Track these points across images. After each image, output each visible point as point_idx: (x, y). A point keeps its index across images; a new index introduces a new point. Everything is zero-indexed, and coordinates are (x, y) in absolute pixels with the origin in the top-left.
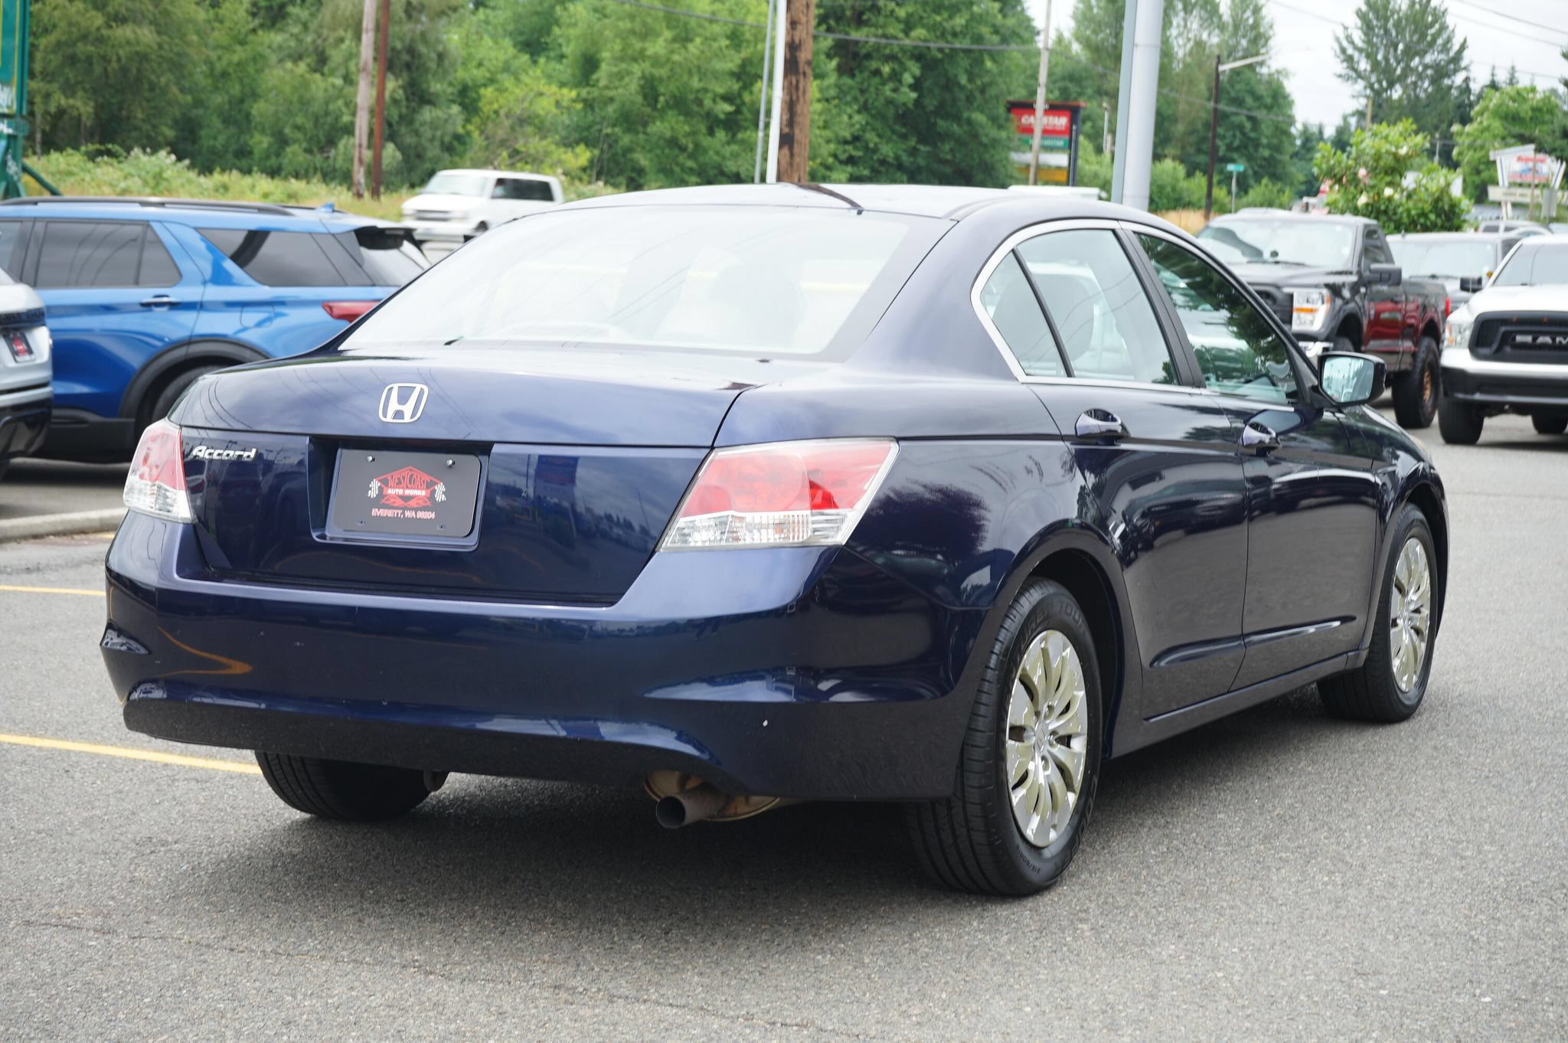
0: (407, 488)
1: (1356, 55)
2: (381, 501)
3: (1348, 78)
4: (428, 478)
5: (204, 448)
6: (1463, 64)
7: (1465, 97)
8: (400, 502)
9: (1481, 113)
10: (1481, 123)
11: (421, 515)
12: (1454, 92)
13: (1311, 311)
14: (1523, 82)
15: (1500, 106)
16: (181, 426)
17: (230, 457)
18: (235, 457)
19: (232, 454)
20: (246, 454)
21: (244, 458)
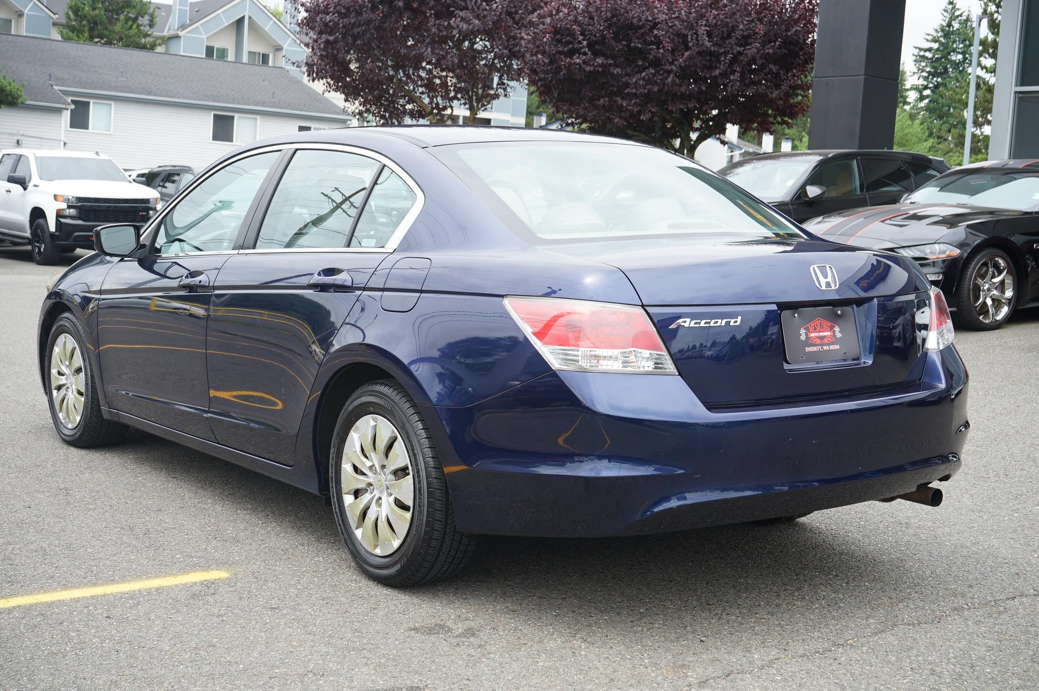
0: (820, 331)
2: (809, 342)
5: (688, 320)
8: (818, 341)
11: (832, 347)
16: (643, 306)
17: (718, 324)
18: (723, 324)
19: (719, 321)
20: (733, 321)
21: (732, 324)
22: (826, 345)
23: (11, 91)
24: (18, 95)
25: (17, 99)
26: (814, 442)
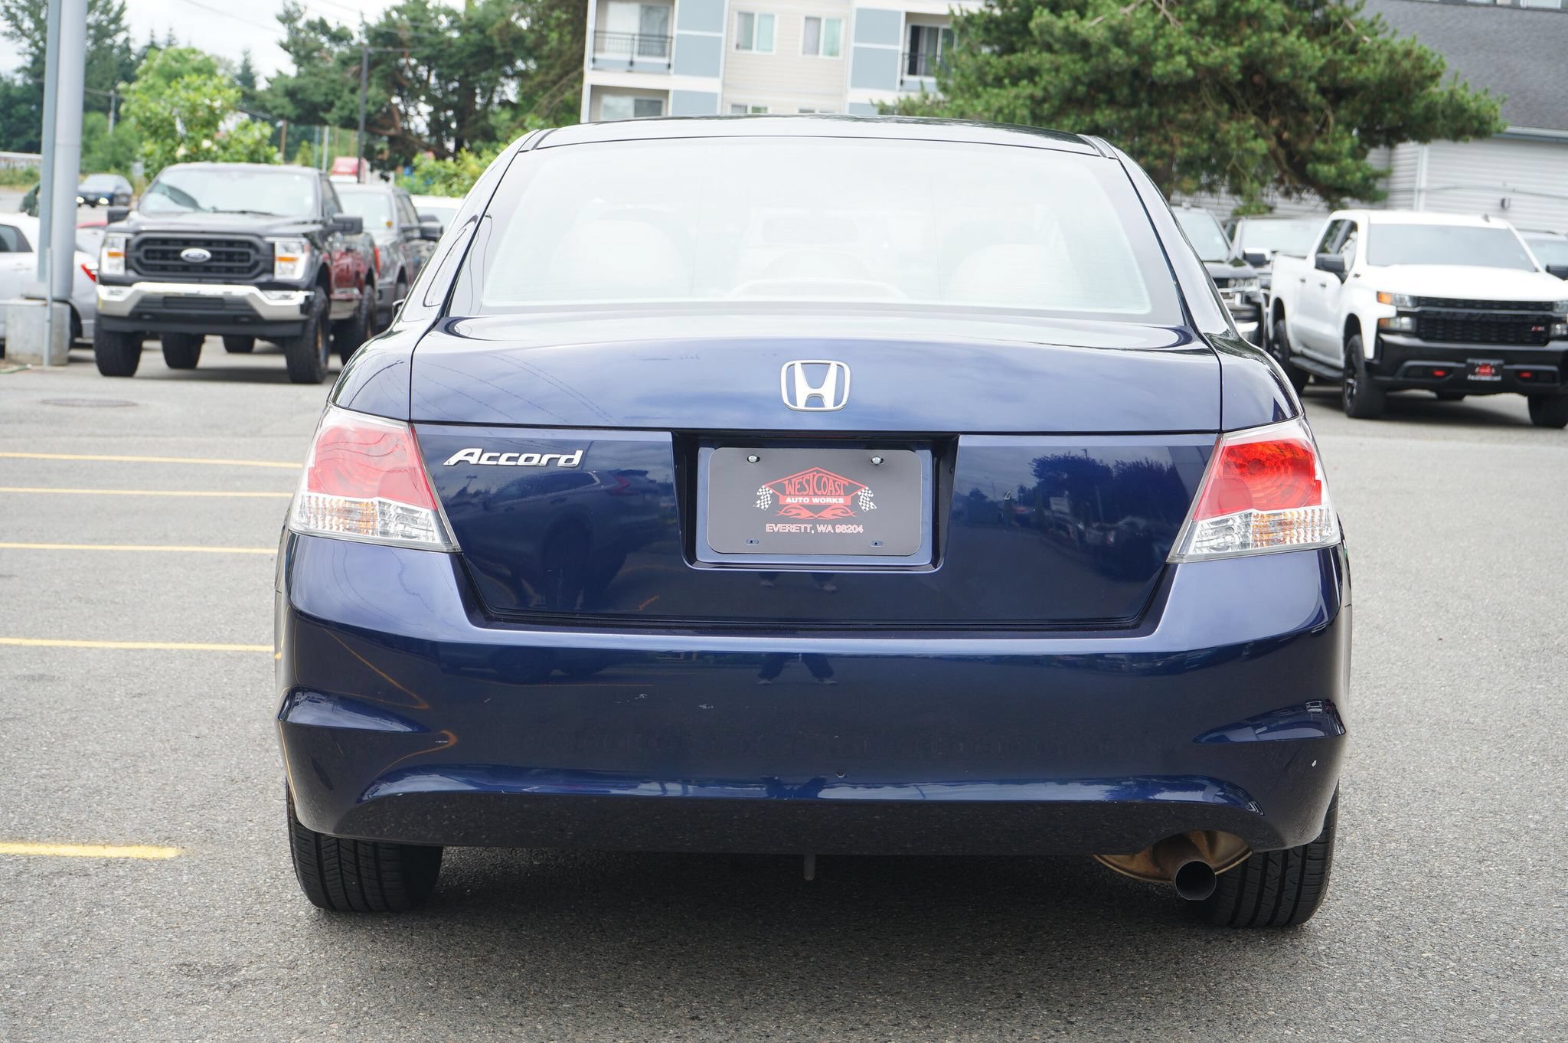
0: (815, 495)
1: (19, 14)
2: (777, 512)
3: (10, 36)
4: (845, 481)
5: (478, 452)
6: (124, 23)
7: (126, 55)
8: (806, 514)
9: (146, 72)
10: (146, 81)
11: (841, 529)
12: (115, 51)
13: (292, 260)
14: (182, 45)
15: (164, 65)
16: (410, 421)
17: (534, 462)
18: (544, 461)
19: (537, 457)
20: (564, 458)
21: (561, 462)
22: (825, 522)
23: (1478, 110)
24: (1491, 117)
25: (1489, 123)
26: (705, 707)
